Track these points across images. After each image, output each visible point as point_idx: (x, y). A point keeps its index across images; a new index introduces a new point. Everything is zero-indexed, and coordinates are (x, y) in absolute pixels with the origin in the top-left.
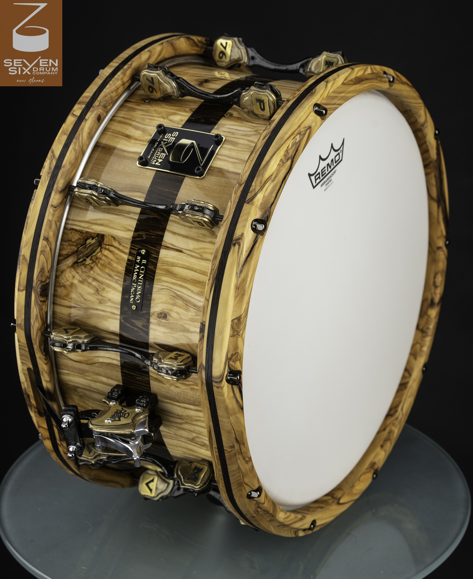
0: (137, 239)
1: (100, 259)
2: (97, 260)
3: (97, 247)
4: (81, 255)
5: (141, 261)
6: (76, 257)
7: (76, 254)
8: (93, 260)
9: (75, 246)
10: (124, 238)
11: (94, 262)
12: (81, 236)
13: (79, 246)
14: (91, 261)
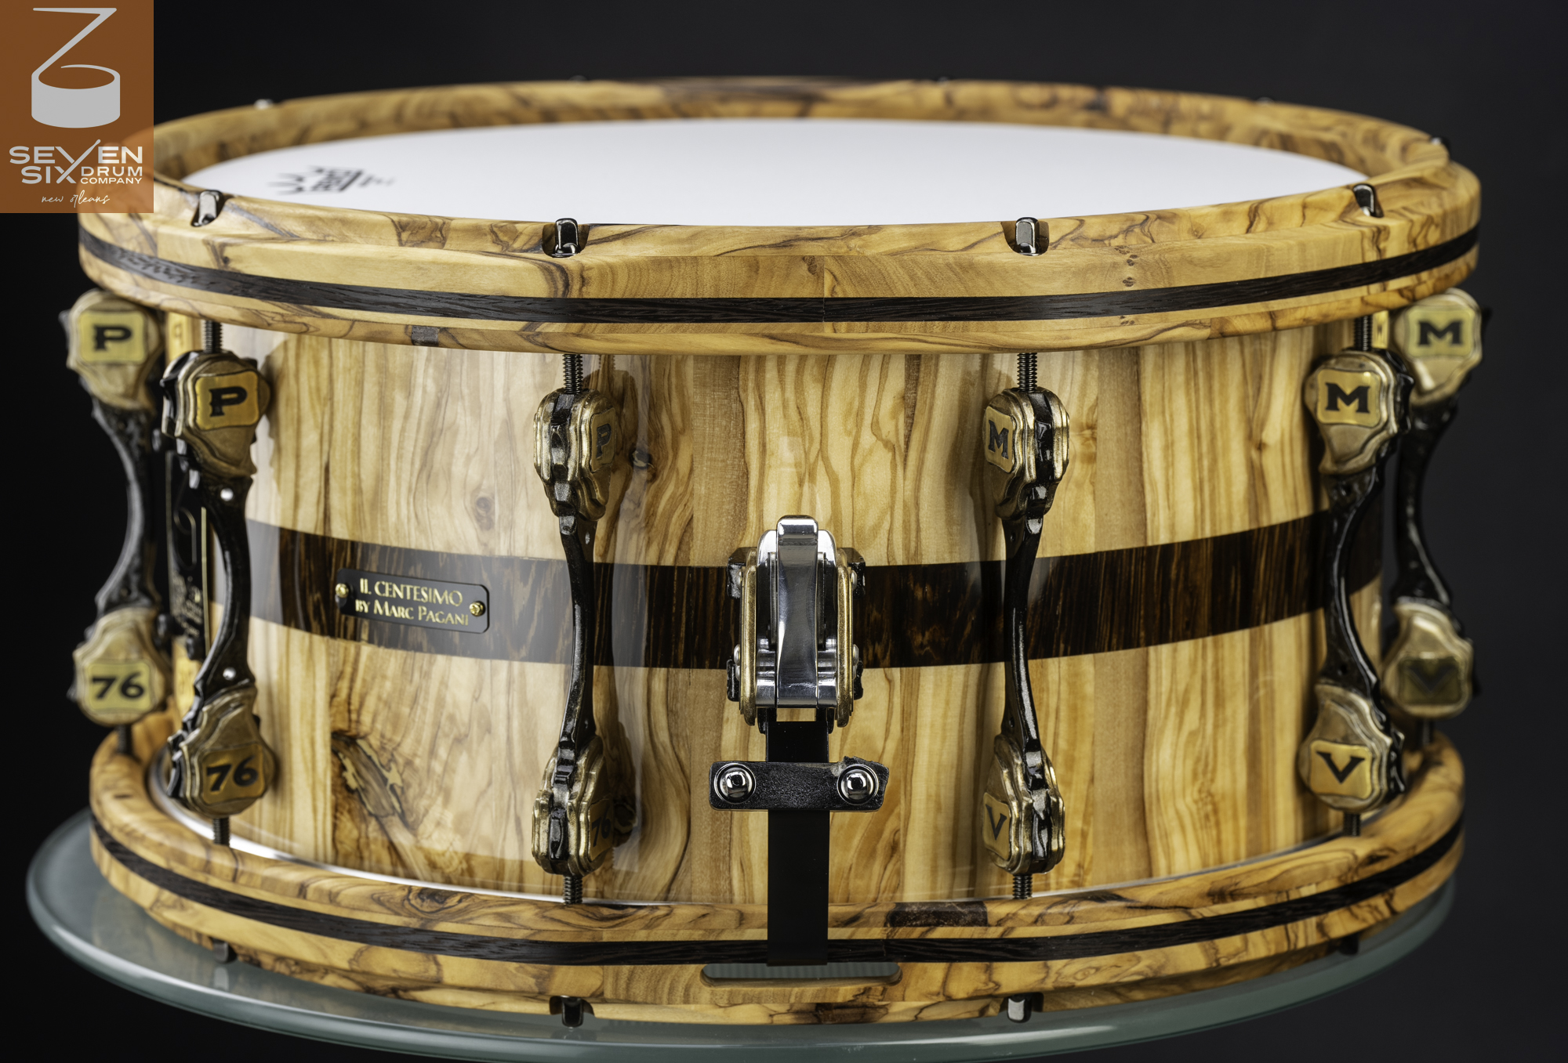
0: (324, 618)
1: (383, 736)
2: (387, 747)
3: (358, 752)
4: (384, 802)
5: (364, 597)
6: (390, 818)
7: (384, 820)
8: (390, 761)
9: (367, 827)
10: (328, 665)
11: (392, 759)
12: (344, 808)
13: (365, 812)
14: (393, 766)
